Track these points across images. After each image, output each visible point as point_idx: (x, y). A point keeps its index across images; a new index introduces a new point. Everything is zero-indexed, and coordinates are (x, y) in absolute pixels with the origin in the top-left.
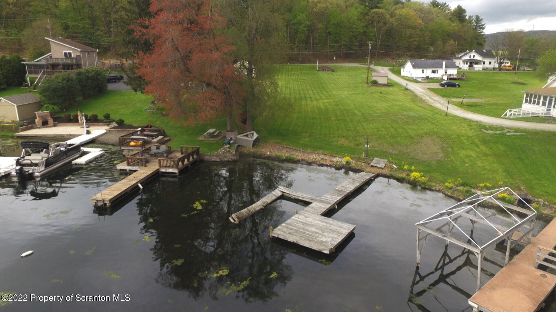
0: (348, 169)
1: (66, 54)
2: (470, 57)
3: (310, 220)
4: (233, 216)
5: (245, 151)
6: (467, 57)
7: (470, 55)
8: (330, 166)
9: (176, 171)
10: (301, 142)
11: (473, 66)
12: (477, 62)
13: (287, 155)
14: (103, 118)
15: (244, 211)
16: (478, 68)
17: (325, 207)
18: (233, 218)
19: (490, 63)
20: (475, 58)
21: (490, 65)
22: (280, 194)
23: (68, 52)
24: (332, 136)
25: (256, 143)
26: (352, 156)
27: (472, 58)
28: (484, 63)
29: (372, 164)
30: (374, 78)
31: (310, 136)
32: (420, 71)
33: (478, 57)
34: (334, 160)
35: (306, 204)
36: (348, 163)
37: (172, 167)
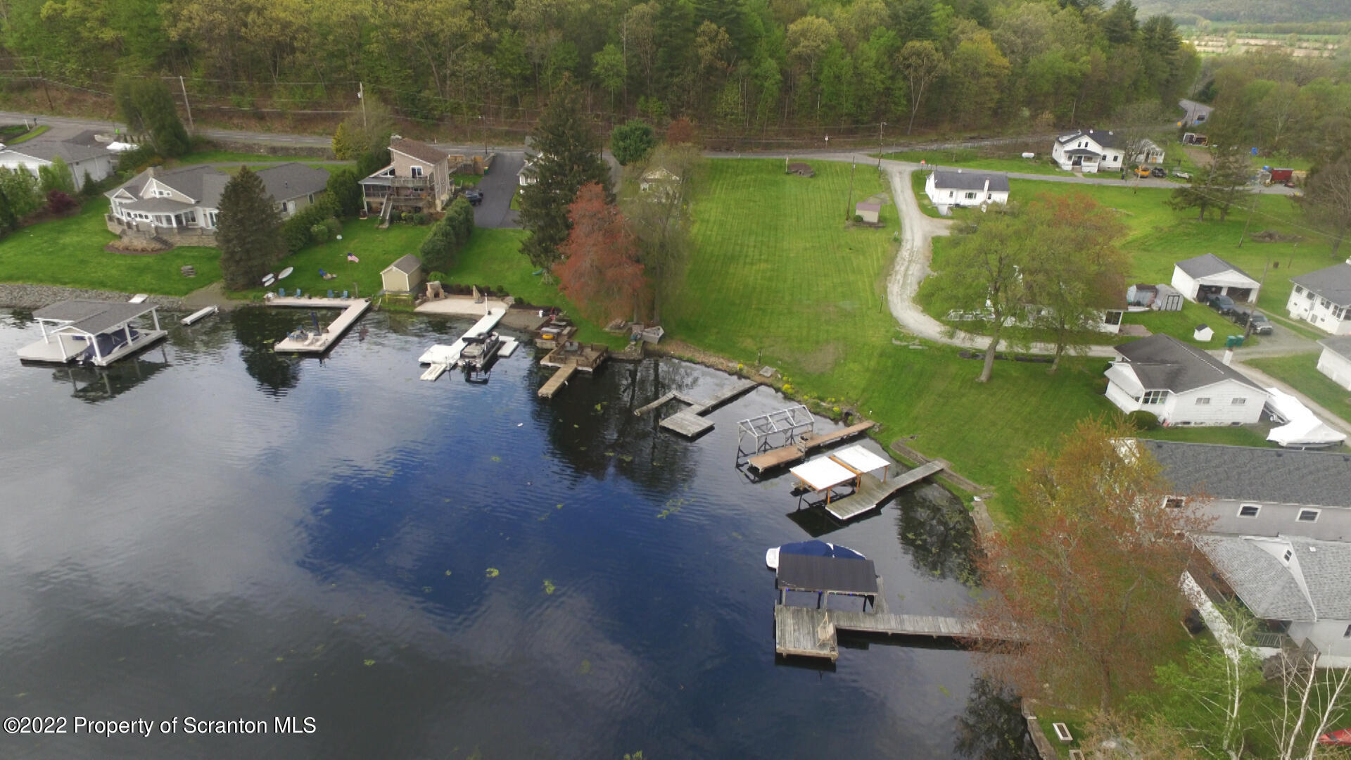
0: (741, 376)
1: (414, 170)
2: (1079, 146)
3: (688, 417)
4: (637, 411)
5: (650, 348)
6: (1073, 146)
7: (1080, 143)
8: (725, 371)
9: (591, 370)
10: (707, 341)
11: (1080, 164)
12: (1091, 156)
13: (690, 355)
14: (495, 291)
15: (645, 408)
16: (1090, 167)
17: (700, 408)
18: (637, 412)
19: (1116, 159)
20: (1089, 148)
21: (1115, 163)
22: (673, 396)
23: (416, 167)
24: (740, 334)
25: (661, 340)
26: (748, 362)
27: (1083, 147)
28: (1104, 158)
29: (761, 372)
30: (858, 213)
31: (718, 333)
32: (946, 192)
33: (1094, 147)
34: (731, 365)
35: (689, 405)
36: (741, 370)
37: (587, 366)
